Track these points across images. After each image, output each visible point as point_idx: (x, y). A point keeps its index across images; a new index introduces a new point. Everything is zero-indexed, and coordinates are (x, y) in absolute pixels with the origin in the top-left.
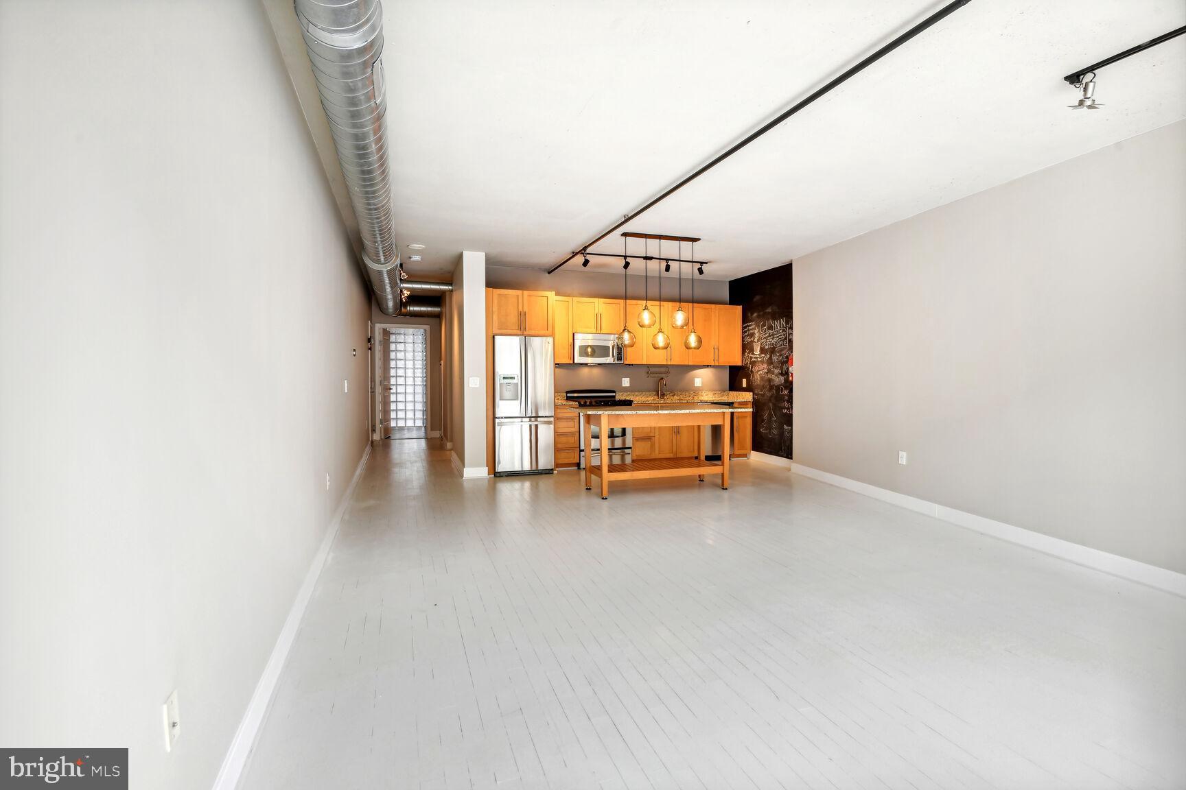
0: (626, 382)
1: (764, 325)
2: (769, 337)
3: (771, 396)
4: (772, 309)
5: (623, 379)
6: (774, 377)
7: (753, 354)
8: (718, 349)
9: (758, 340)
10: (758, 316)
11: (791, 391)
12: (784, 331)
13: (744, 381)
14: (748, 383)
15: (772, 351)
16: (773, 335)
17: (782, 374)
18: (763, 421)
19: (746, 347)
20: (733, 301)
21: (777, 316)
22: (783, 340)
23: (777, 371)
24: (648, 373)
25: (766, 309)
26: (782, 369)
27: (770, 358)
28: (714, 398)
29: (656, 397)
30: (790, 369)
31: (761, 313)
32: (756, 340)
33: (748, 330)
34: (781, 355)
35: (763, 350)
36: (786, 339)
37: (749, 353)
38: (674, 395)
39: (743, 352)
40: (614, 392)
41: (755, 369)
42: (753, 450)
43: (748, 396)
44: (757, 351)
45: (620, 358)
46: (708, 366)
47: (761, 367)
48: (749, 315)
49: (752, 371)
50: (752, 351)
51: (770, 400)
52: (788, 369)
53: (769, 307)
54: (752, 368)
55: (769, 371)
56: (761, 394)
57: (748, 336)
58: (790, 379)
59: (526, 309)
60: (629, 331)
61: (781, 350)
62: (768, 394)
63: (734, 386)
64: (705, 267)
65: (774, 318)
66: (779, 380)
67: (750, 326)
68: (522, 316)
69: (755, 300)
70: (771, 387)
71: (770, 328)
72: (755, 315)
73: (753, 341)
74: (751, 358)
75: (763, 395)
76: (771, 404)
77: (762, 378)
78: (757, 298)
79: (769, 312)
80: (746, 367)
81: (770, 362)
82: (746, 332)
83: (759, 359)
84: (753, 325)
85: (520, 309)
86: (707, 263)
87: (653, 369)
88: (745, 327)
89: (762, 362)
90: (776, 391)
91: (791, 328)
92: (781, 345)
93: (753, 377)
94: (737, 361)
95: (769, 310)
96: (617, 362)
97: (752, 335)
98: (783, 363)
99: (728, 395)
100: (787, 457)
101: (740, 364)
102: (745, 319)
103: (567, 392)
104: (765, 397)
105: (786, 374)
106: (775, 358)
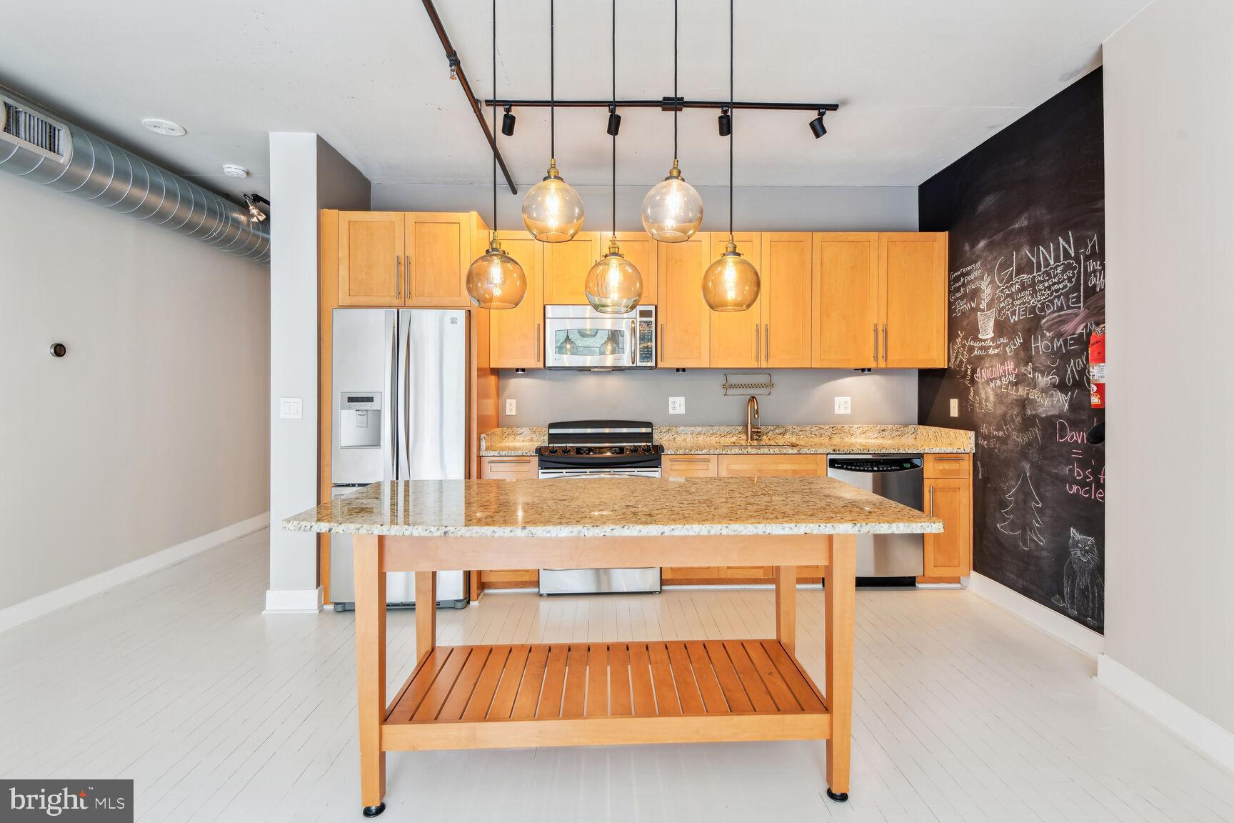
0: (677, 405)
1: (1004, 266)
2: (1020, 291)
3: (1029, 444)
4: (1029, 219)
5: (671, 399)
6: (1035, 395)
7: (976, 339)
8: (885, 331)
9: (990, 306)
10: (990, 246)
11: (1098, 436)
12: (1068, 267)
13: (954, 405)
14: (961, 408)
15: (1032, 326)
16: (1033, 284)
17: (1062, 387)
18: (1003, 504)
19: (958, 325)
20: (928, 223)
21: (1046, 231)
22: (1066, 295)
23: (1043, 381)
24: (725, 386)
25: (1012, 221)
26: (1061, 372)
27: (1026, 346)
28: (880, 441)
29: (743, 437)
30: (1095, 372)
31: (998, 237)
32: (983, 305)
33: (964, 285)
34: (1059, 335)
35: (1001, 328)
36: (1076, 288)
37: (965, 338)
38: (783, 434)
39: (952, 337)
40: (649, 425)
41: (983, 375)
42: (975, 569)
43: (964, 441)
44: (987, 331)
45: (646, 354)
46: (863, 370)
47: (998, 370)
48: (967, 247)
49: (973, 381)
50: (973, 332)
51: (1024, 454)
52: (1084, 372)
53: (1019, 214)
54: (974, 372)
55: (1020, 380)
56: (998, 438)
57: (962, 298)
58: (1095, 400)
59: (410, 252)
60: (505, 258)
61: (1063, 322)
62: (1019, 438)
63: (929, 414)
64: (829, 119)
65: (1035, 242)
66: (1053, 403)
67: (968, 274)
68: (404, 267)
69: (981, 208)
70: (1028, 423)
71: (1025, 267)
72: (982, 244)
73: (975, 310)
74: (971, 349)
75: (1004, 441)
76: (1027, 466)
77: (1000, 398)
78: (989, 202)
79: (1021, 230)
80: (959, 372)
81: (1025, 355)
82: (958, 290)
83: (991, 352)
84: (976, 271)
85: (399, 252)
86: (834, 107)
87: (734, 379)
88: (957, 279)
89: (1002, 358)
90: (1044, 430)
91: (1099, 254)
92: (1061, 309)
93: (977, 393)
94: (938, 360)
95: (1023, 222)
96: (639, 364)
97: (975, 293)
98: (1065, 357)
99: (915, 431)
100: (1080, 619)
101: (941, 363)
102: (956, 261)
103: (552, 426)
104: (1010, 447)
105: (1078, 385)
106: (1040, 345)
